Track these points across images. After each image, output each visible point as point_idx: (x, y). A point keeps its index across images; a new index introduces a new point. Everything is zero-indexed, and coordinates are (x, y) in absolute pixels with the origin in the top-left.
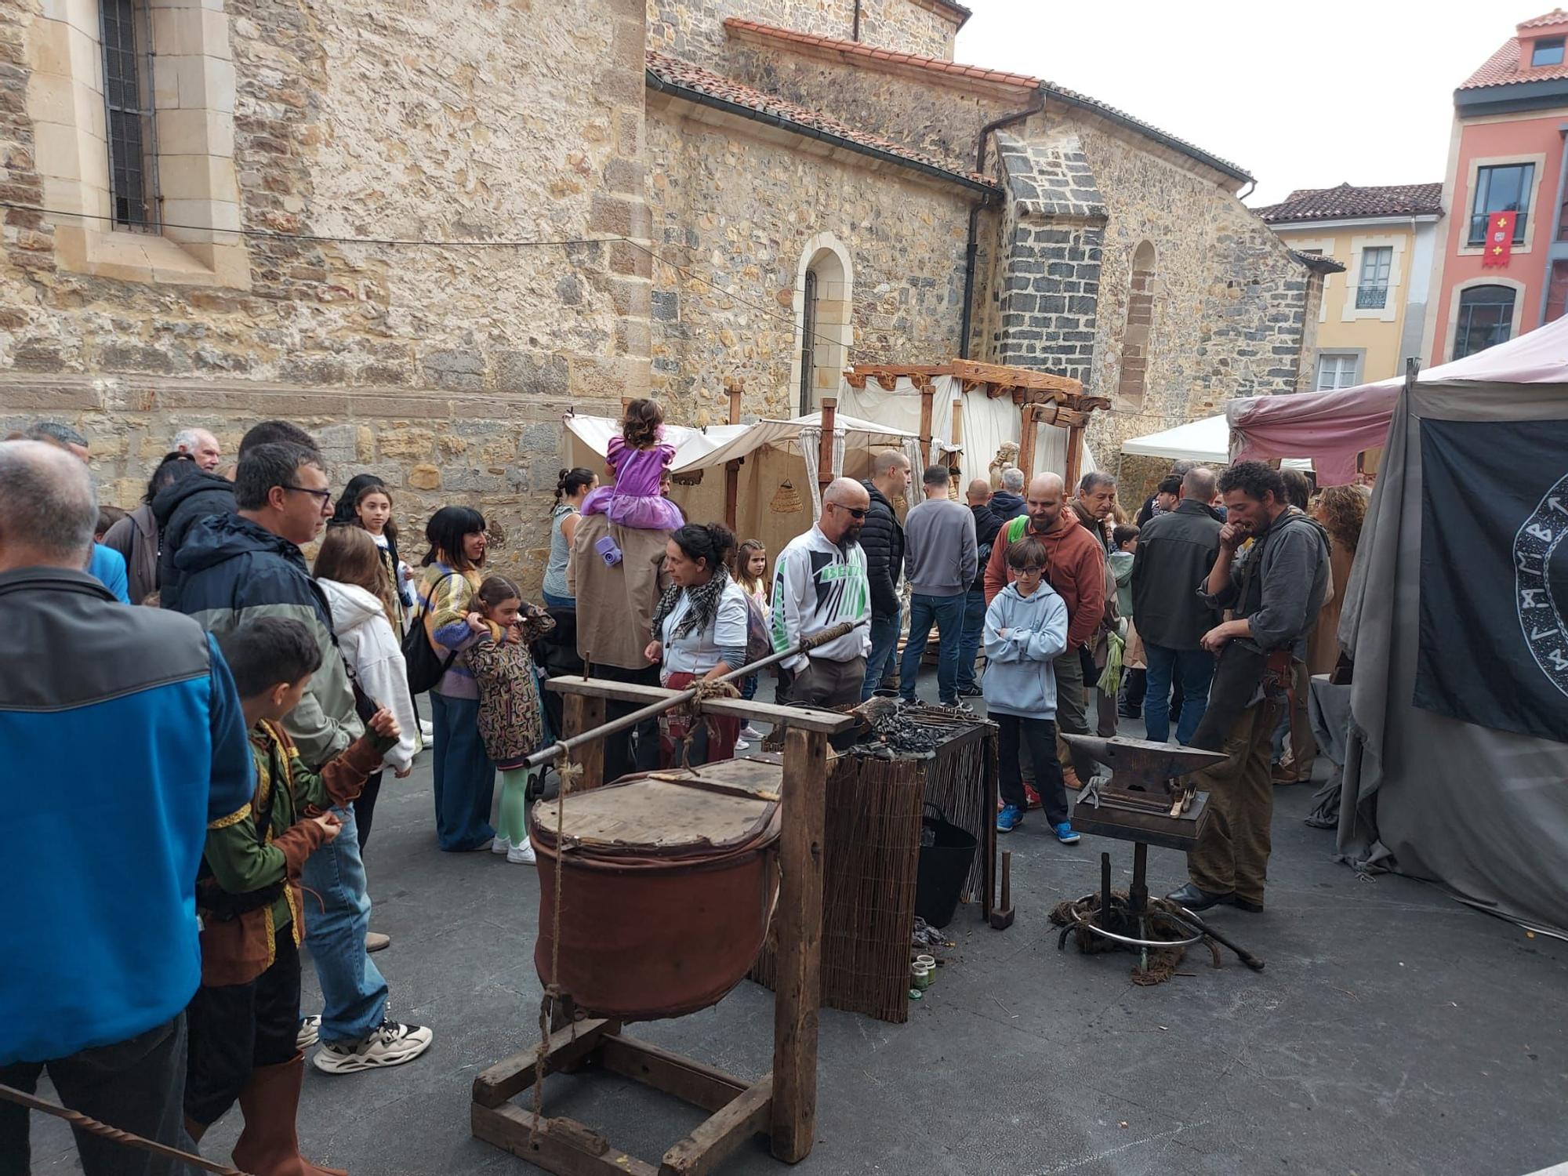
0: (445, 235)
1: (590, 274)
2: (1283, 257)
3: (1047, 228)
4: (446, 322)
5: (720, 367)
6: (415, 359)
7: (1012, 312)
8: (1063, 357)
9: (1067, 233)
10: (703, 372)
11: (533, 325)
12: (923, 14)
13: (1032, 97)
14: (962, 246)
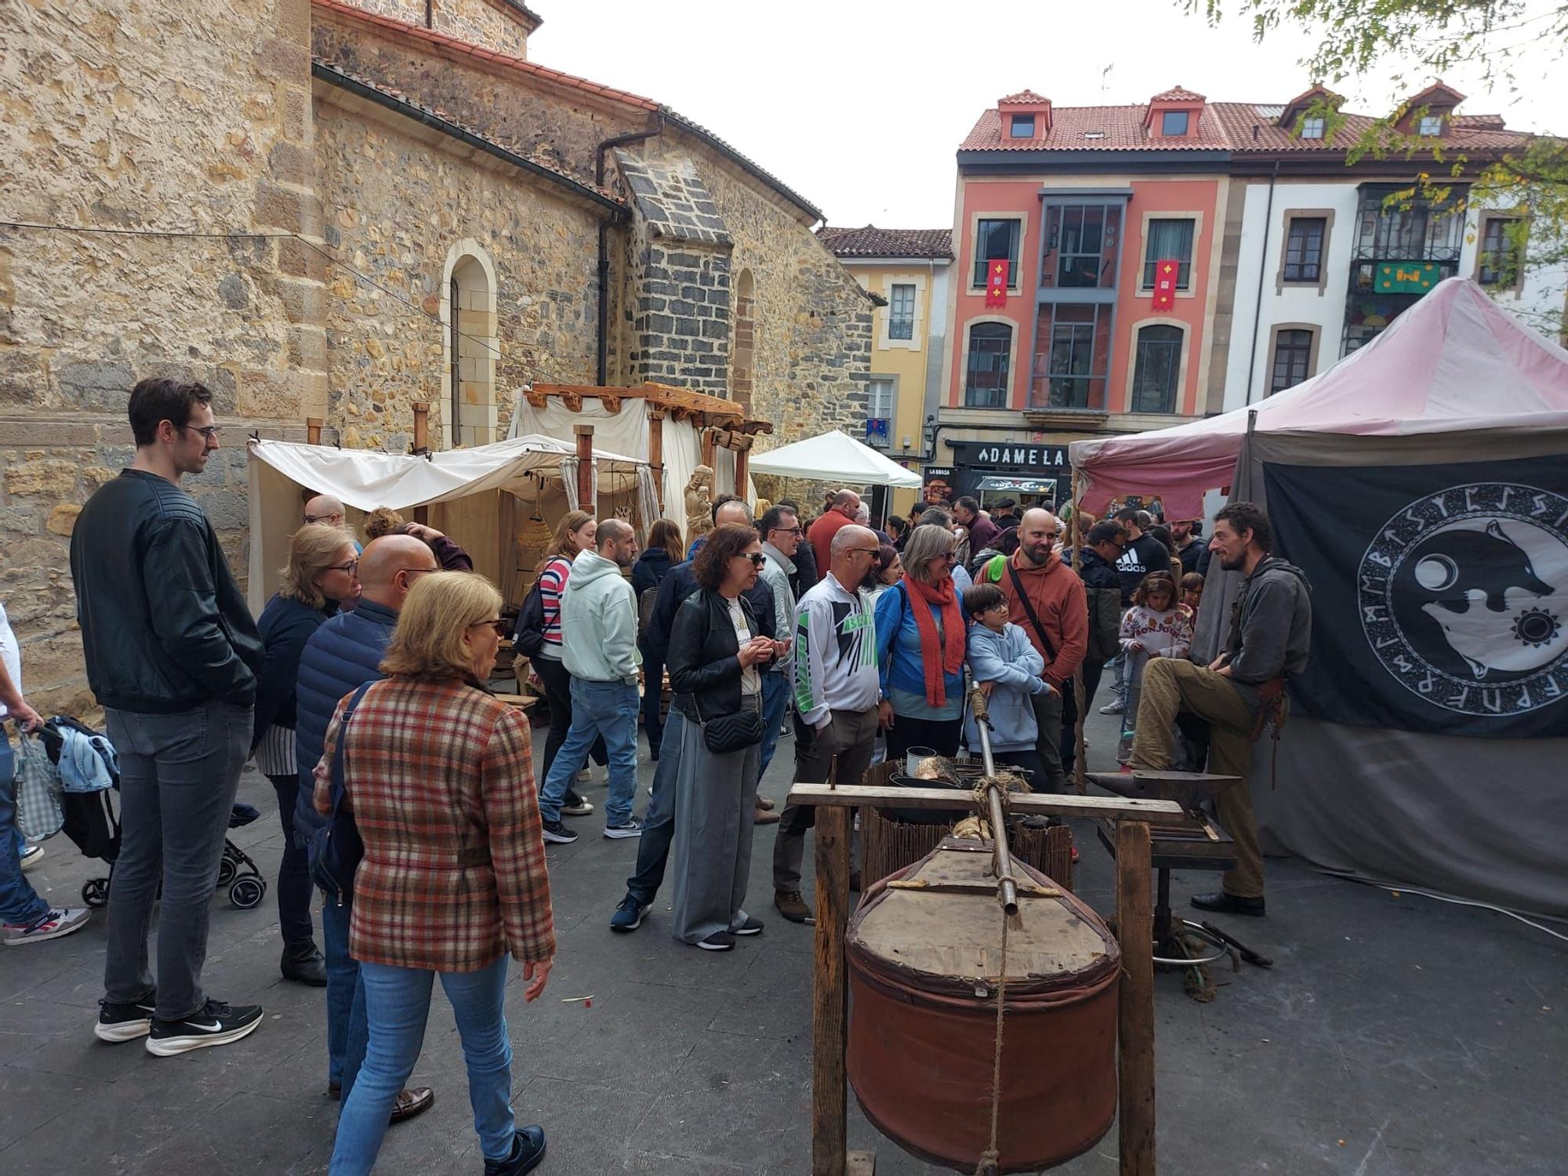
0: (83, 218)
1: (257, 273)
2: (854, 292)
3: (679, 251)
4: (87, 327)
5: (368, 380)
6: (49, 372)
7: (651, 333)
8: (701, 379)
9: (698, 258)
10: (350, 385)
11: (193, 331)
12: (495, 15)
13: (650, 119)
14: (594, 262)
